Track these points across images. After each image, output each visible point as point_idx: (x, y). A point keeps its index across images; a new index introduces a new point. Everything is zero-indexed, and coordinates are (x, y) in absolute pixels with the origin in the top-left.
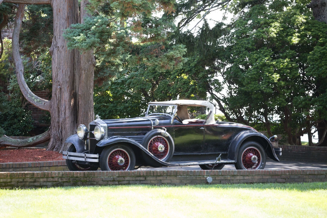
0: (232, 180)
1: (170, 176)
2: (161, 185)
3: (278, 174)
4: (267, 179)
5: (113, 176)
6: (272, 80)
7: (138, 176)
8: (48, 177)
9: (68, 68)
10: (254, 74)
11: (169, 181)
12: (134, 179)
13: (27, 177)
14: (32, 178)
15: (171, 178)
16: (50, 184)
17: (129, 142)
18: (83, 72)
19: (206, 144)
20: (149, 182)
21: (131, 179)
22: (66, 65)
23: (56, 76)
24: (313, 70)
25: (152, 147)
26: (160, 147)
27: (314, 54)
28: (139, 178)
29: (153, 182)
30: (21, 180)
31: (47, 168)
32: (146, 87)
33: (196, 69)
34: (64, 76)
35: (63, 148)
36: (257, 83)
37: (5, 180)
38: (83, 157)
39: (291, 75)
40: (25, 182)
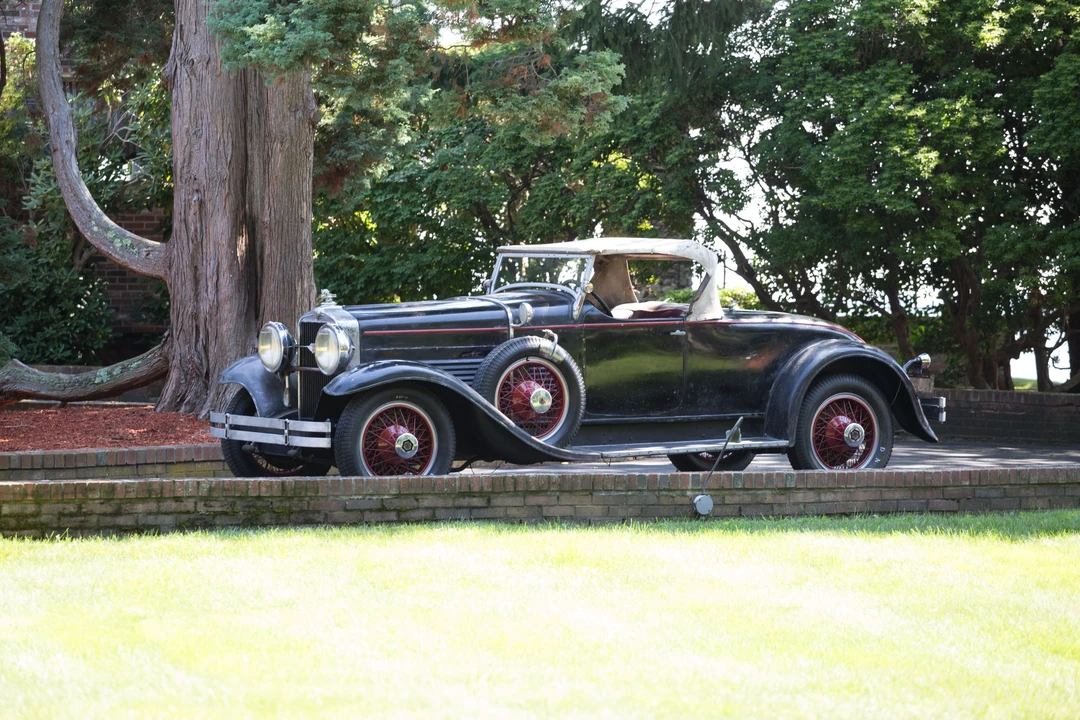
0: (780, 505)
1: (570, 492)
2: (542, 522)
3: (934, 484)
4: (897, 500)
5: (379, 495)
6: (913, 171)
7: (463, 495)
8: (161, 497)
9: (225, 134)
10: (853, 152)
11: (568, 511)
12: (450, 503)
13: (90, 496)
14: (109, 500)
15: (575, 500)
16: (169, 520)
17: (432, 380)
18: (277, 146)
19: (692, 385)
20: (502, 514)
21: (440, 503)
22: (219, 122)
23: (187, 160)
24: (1054, 134)
25: (511, 398)
26: (536, 396)
27: (1055, 83)
28: (467, 499)
29: (513, 512)
30: (72, 508)
31: (159, 469)
32: (490, 199)
33: (657, 137)
34: (214, 160)
35: (213, 401)
36: (862, 180)
37: (16, 508)
38: (279, 432)
39: (978, 153)
40: (85, 514)
